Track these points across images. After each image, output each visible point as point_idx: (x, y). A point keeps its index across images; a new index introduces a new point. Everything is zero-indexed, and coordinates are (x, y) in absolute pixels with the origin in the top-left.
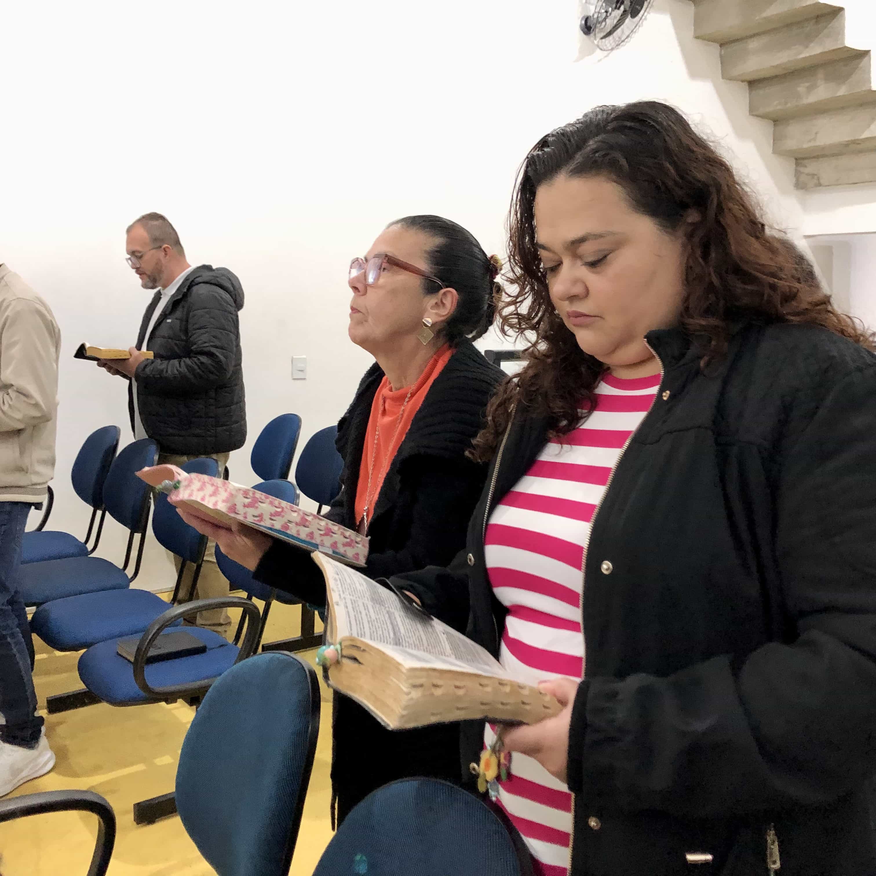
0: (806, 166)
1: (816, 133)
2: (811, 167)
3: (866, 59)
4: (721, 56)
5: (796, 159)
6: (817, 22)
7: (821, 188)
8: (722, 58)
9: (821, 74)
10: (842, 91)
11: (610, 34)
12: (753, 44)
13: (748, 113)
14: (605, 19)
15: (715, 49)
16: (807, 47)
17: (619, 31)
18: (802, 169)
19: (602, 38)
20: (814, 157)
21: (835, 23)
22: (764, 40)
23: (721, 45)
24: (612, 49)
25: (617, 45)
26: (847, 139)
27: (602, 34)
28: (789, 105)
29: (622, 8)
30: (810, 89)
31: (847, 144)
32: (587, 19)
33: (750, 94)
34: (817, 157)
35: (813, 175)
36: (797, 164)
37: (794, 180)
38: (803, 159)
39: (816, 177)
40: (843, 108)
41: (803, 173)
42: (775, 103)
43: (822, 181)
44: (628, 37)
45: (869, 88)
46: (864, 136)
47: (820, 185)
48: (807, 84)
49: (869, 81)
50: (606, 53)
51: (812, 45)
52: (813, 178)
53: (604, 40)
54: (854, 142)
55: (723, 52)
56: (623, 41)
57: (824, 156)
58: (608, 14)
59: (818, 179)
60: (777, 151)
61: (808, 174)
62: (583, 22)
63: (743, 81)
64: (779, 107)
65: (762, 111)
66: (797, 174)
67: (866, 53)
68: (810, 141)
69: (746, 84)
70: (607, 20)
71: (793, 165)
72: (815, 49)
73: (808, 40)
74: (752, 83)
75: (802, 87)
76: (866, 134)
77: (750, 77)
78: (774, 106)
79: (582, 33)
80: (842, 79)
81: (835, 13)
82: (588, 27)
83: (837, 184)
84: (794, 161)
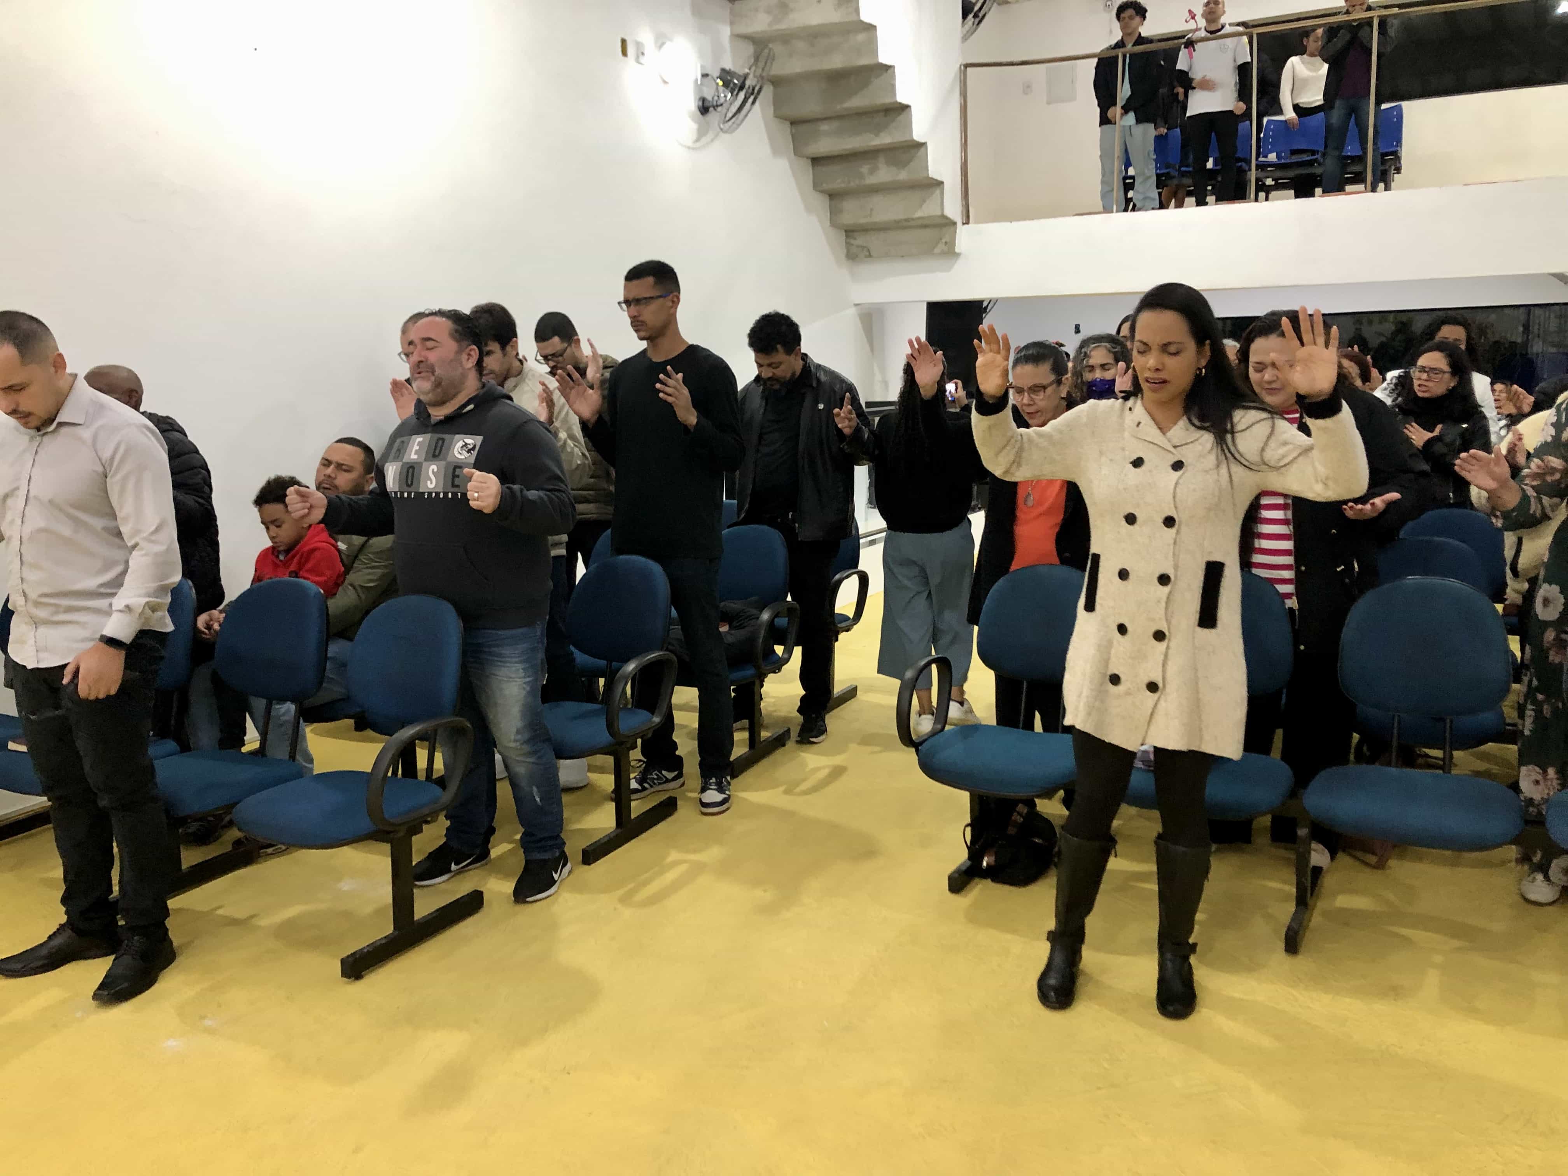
0: (855, 239)
1: (872, 210)
2: (860, 240)
3: (923, 149)
4: (792, 134)
5: (846, 231)
6: (885, 116)
7: (871, 259)
8: (793, 136)
9: (881, 159)
10: (903, 176)
12: (825, 127)
13: (812, 188)
16: (877, 135)
18: (852, 241)
21: (901, 118)
22: (835, 124)
23: (793, 124)
26: (900, 217)
28: (852, 184)
30: (872, 172)
31: (900, 221)
32: (704, 100)
33: (814, 170)
34: (867, 230)
35: (863, 247)
36: (847, 236)
37: (845, 251)
38: (853, 231)
39: (865, 249)
40: (894, 189)
41: (852, 245)
42: (839, 181)
43: (872, 253)
45: (927, 175)
46: (917, 216)
47: (870, 256)
48: (868, 166)
49: (926, 167)
51: (882, 134)
52: (863, 250)
54: (907, 220)
55: (793, 131)
57: (872, 230)
59: (869, 251)
60: (834, 224)
61: (858, 246)
62: (701, 103)
63: (807, 158)
64: (843, 185)
65: (825, 186)
66: (848, 245)
67: (923, 145)
68: (866, 217)
69: (810, 161)
71: (844, 237)
72: (885, 139)
73: (878, 130)
74: (816, 161)
75: (865, 169)
76: (919, 214)
77: (814, 156)
78: (838, 184)
79: (699, 113)
80: (902, 164)
81: (905, 108)
82: (704, 108)
83: (886, 256)
84: (844, 233)
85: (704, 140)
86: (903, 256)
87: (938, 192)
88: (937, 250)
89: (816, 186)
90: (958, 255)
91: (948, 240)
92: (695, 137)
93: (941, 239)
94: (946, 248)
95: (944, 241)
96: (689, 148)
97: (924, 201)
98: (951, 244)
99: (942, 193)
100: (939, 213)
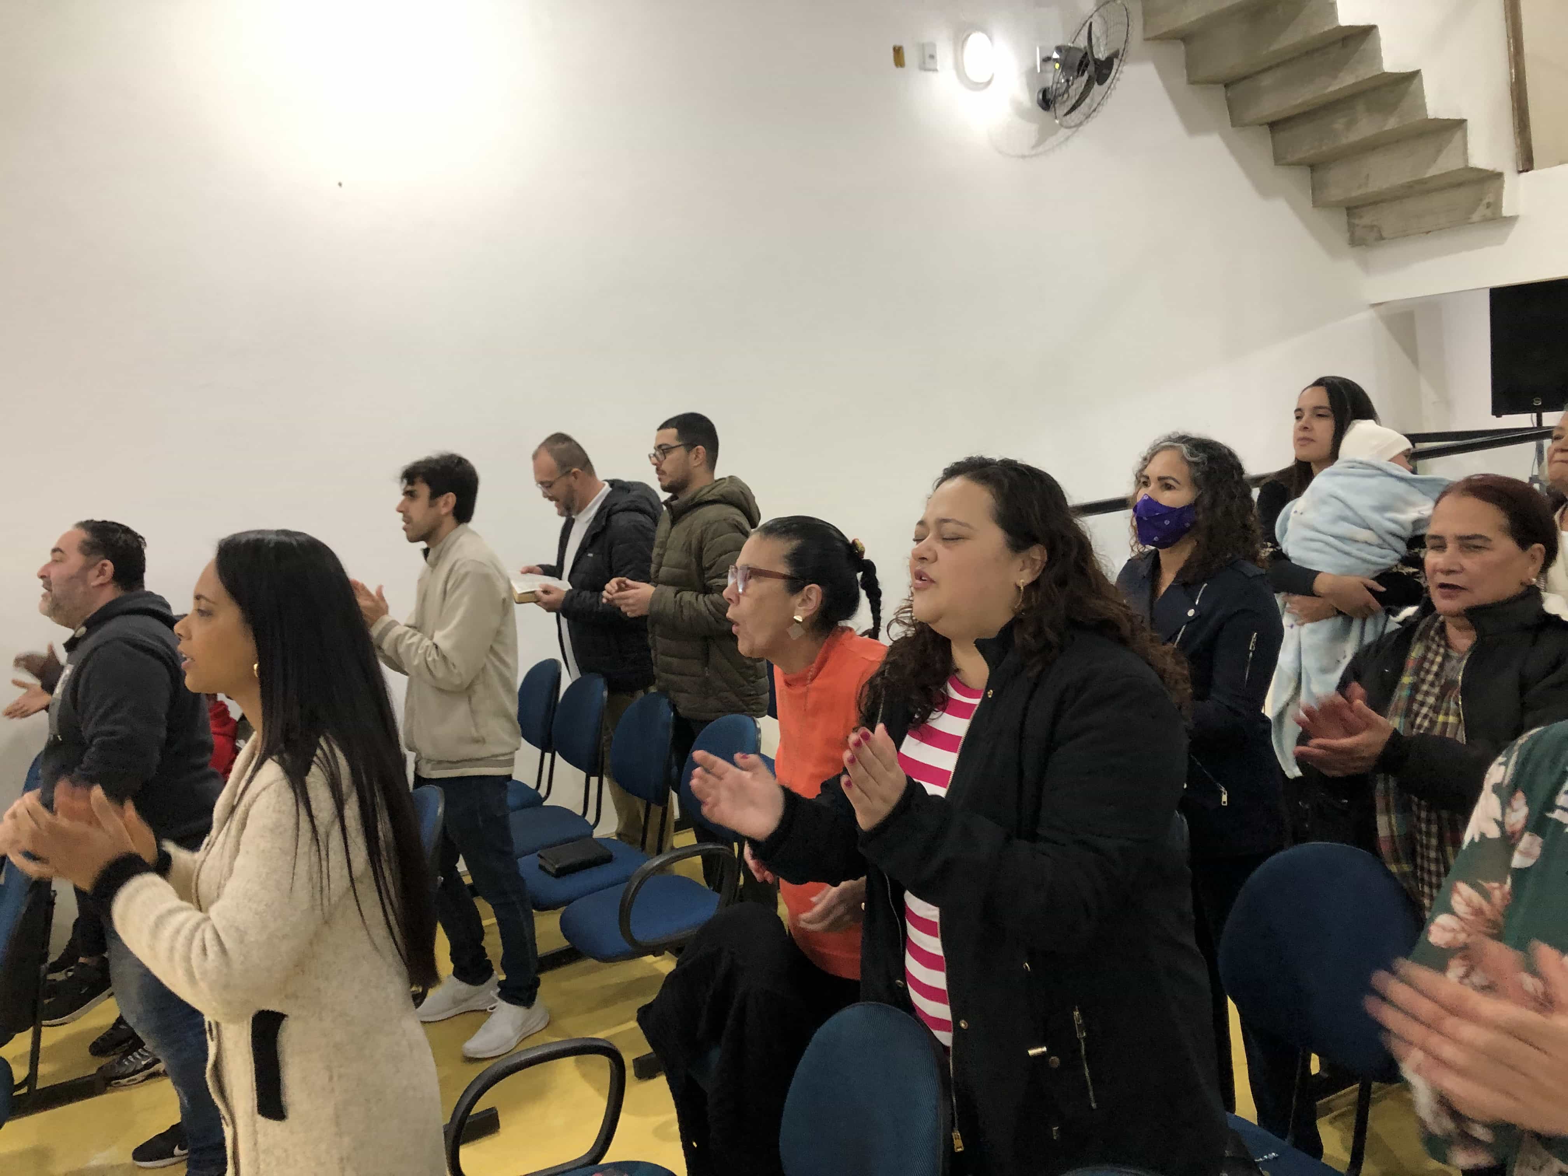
0: (1361, 217)
1: (1366, 177)
2: (1367, 218)
3: (1416, 81)
4: (1228, 99)
5: (1348, 209)
6: (1344, 46)
7: (1383, 242)
8: (1229, 101)
9: (1360, 107)
10: (1392, 123)
11: (1074, 108)
12: (1267, 80)
13: (1272, 162)
14: (1067, 90)
15: (1219, 92)
16: (1335, 77)
17: (1088, 100)
18: (1357, 221)
19: (1066, 114)
20: (1370, 204)
21: (1366, 46)
22: (1279, 74)
23: (1226, 86)
24: (1081, 124)
25: (1087, 118)
26: (1409, 180)
27: (1065, 111)
28: (1324, 148)
29: (1086, 75)
30: (1349, 126)
31: (1410, 186)
32: (1045, 92)
33: (1273, 137)
34: (1375, 203)
35: (1372, 227)
36: (1348, 216)
37: (1348, 235)
38: (1357, 207)
39: (1375, 229)
40: (1397, 141)
41: (1358, 225)
42: (1307, 147)
43: (1384, 234)
44: (1099, 104)
45: (1425, 117)
46: (1427, 175)
47: (1382, 238)
48: (1344, 120)
49: (1423, 106)
50: (1074, 129)
51: (1341, 74)
52: (1372, 230)
53: (1068, 116)
54: (1419, 183)
55: (1229, 95)
56: (1094, 110)
57: (1382, 201)
58: (1070, 83)
59: (1379, 232)
60: (1319, 204)
61: (1365, 227)
62: (1041, 96)
63: (1261, 125)
64: (1312, 152)
65: (1290, 158)
66: (1351, 228)
67: (1415, 74)
68: (1360, 187)
69: (1267, 127)
70: (1070, 91)
71: (1344, 218)
72: (1347, 80)
73: (1336, 69)
74: (1274, 126)
75: (1339, 124)
76: (1433, 171)
77: (1270, 120)
78: (1307, 150)
79: (1040, 109)
80: (1389, 108)
81: (1367, 32)
82: (1047, 101)
83: (1404, 234)
84: (1345, 212)
85: (1052, 141)
86: (1428, 233)
87: (1458, 135)
88: (1476, 217)
89: (1279, 159)
90: (1511, 220)
91: (1491, 200)
92: (1033, 141)
93: (1481, 200)
94: (1488, 213)
95: (1485, 201)
96: (1023, 157)
97: (1439, 151)
98: (1496, 205)
99: (1465, 136)
100: (1461, 166)
